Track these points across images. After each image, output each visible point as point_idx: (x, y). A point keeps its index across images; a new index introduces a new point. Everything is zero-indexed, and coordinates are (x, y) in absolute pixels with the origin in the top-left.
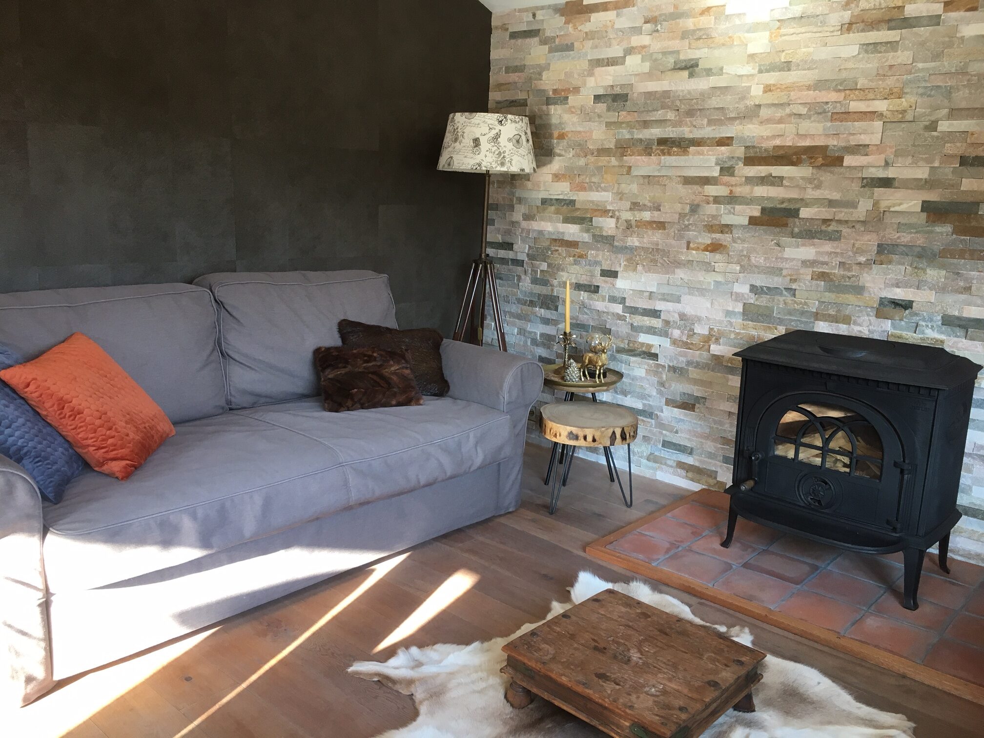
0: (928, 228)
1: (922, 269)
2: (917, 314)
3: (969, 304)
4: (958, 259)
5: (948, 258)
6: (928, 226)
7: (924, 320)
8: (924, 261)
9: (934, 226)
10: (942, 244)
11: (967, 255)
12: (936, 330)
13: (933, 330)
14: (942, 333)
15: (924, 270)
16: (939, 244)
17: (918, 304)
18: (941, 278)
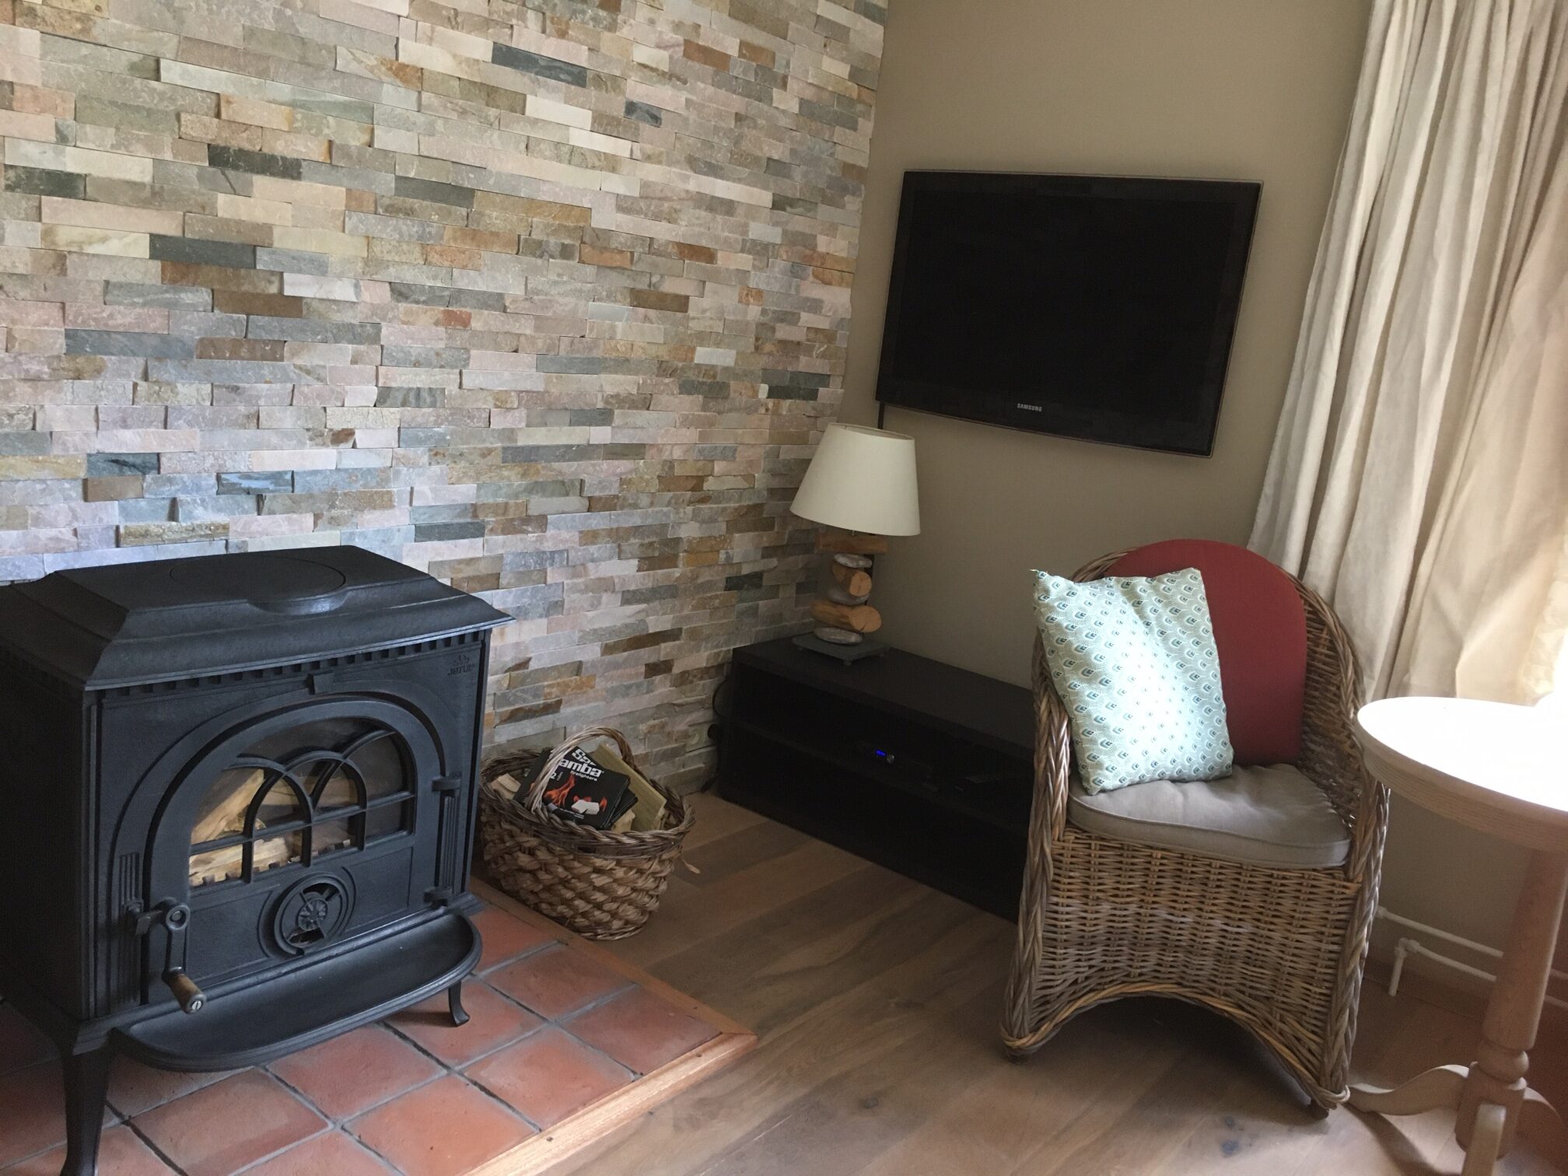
0: (168, 295)
1: (169, 384)
2: (170, 481)
3: (259, 447)
4: (230, 358)
5: (211, 358)
6: (167, 292)
7: (185, 489)
8: (170, 365)
9: (176, 291)
10: (199, 329)
11: (244, 352)
12: (210, 506)
13: (206, 508)
14: (220, 510)
15: (171, 385)
16: (193, 328)
17: (170, 459)
18: (204, 400)
